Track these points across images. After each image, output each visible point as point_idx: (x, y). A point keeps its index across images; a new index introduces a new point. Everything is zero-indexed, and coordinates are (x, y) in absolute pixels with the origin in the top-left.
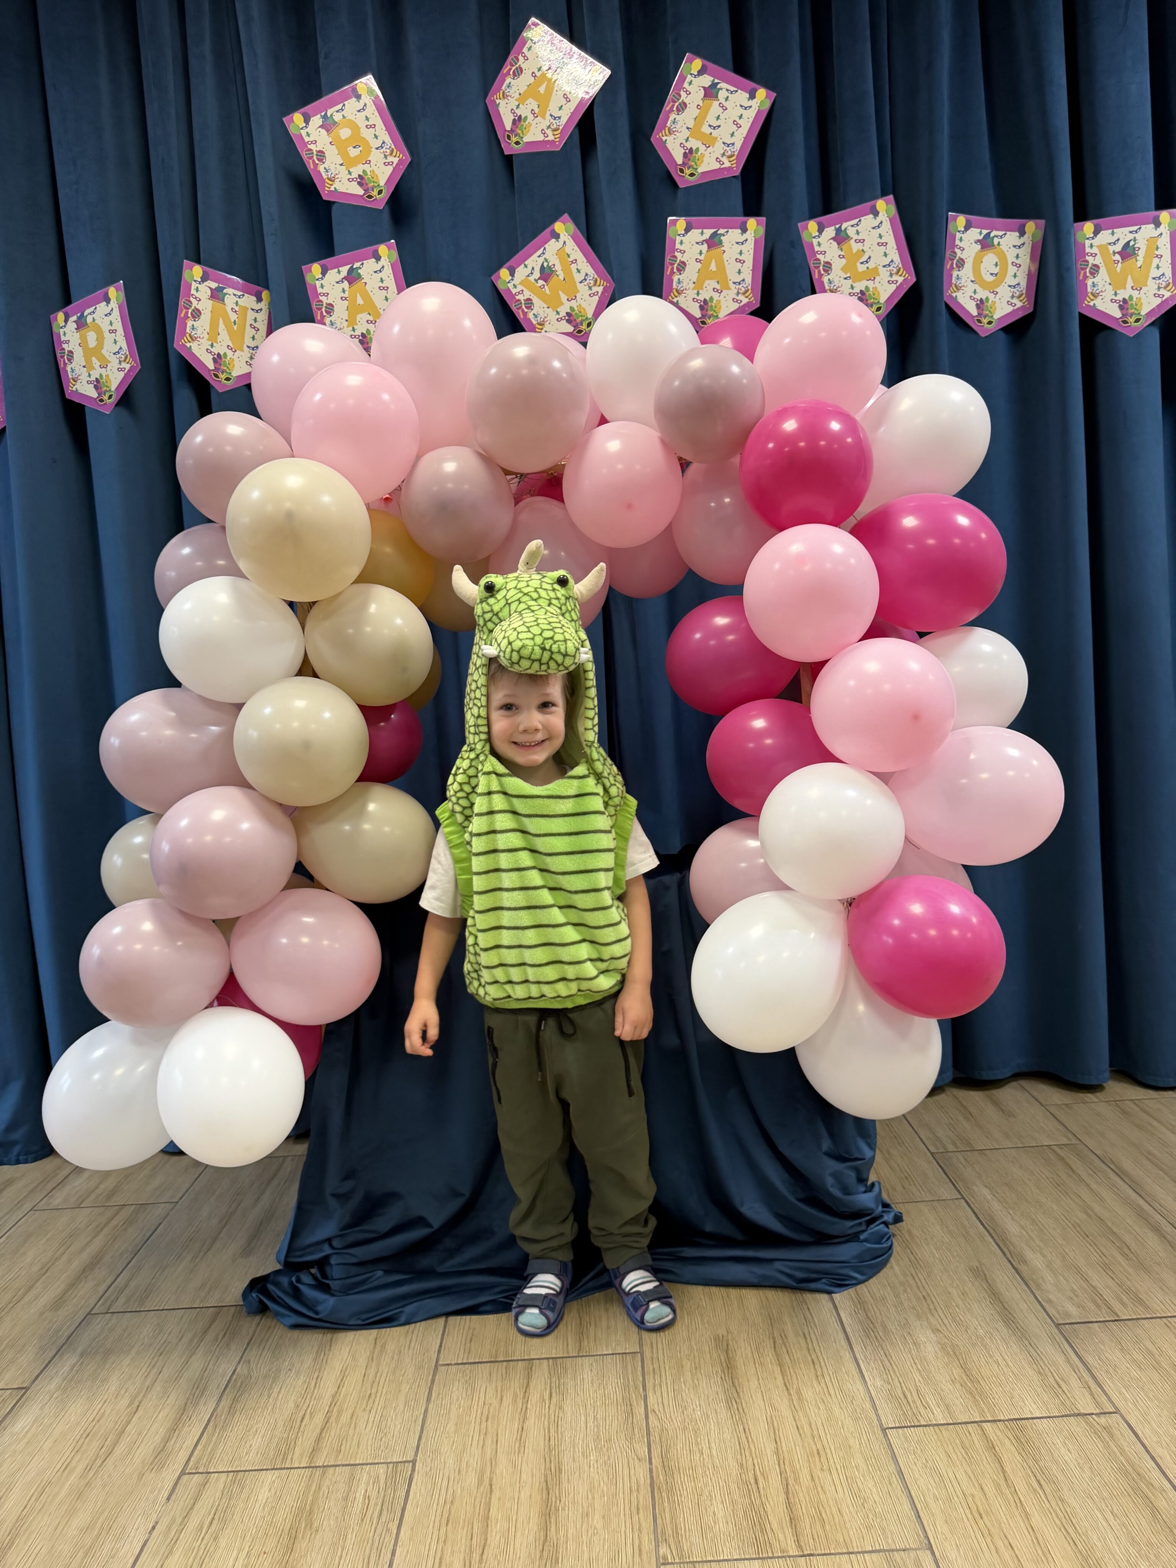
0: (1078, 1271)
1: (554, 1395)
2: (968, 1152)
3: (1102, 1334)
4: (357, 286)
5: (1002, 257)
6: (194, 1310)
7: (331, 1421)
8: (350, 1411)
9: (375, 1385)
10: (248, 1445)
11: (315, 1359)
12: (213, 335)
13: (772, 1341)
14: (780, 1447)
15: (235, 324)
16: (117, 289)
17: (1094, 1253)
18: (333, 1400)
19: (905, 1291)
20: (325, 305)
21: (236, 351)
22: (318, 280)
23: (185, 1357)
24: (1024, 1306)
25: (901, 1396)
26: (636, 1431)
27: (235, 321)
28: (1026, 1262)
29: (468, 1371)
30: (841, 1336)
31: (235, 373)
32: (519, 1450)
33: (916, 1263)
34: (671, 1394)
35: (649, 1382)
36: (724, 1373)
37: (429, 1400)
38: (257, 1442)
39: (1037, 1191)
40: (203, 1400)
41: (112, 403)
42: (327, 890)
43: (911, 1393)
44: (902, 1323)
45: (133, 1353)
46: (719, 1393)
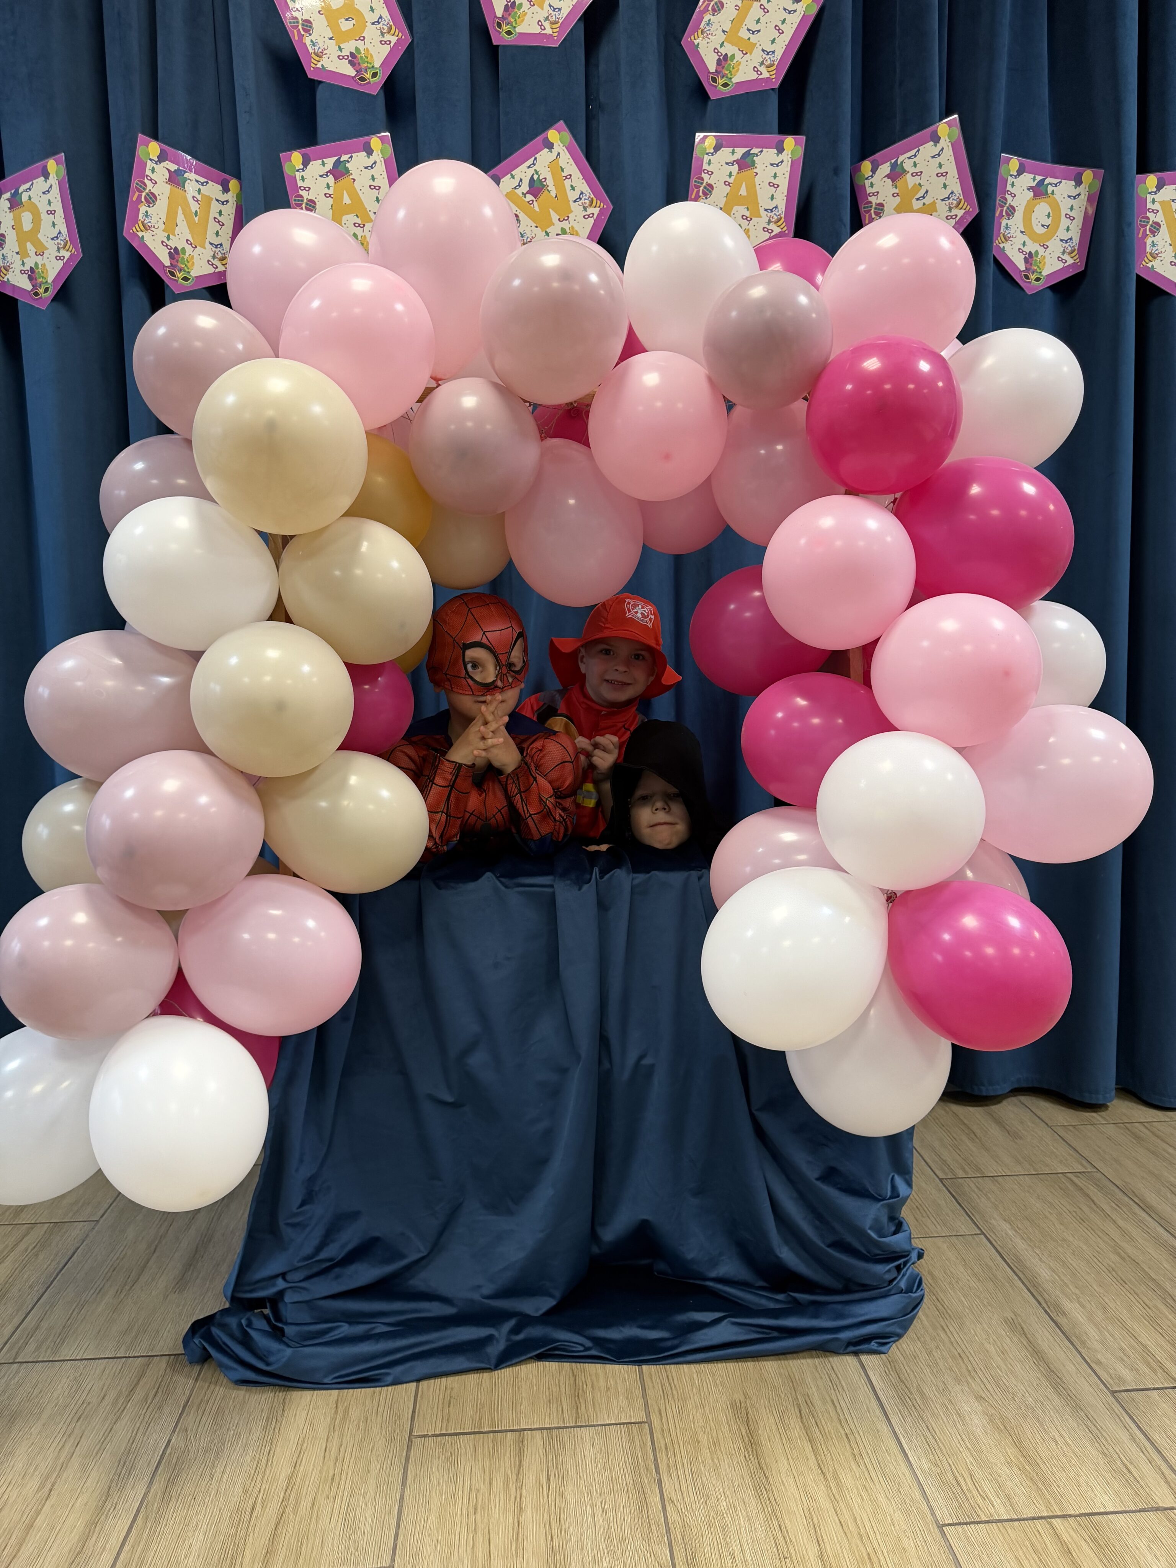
0: (1124, 1326)
1: (552, 1478)
2: (979, 1179)
3: (1164, 1405)
4: (344, 182)
5: (1055, 206)
6: (119, 1359)
7: (287, 1511)
8: (310, 1499)
9: (339, 1462)
10: (187, 1546)
11: (265, 1428)
12: (170, 225)
13: (796, 1408)
14: (823, 1551)
15: (196, 216)
16: (58, 163)
17: (1137, 1304)
18: (288, 1484)
19: (937, 1347)
20: (305, 201)
21: (196, 247)
22: (298, 171)
23: (109, 1422)
24: (1071, 1368)
25: (954, 1482)
26: (653, 1528)
27: (196, 211)
28: (1064, 1312)
29: (448, 1445)
30: (874, 1403)
31: (194, 273)
32: (517, 1553)
33: (945, 1313)
34: (689, 1478)
35: (662, 1461)
36: (748, 1452)
37: (404, 1484)
38: (197, 1541)
39: (1062, 1227)
40: (130, 1482)
41: (49, 297)
42: (295, 875)
43: (965, 1480)
44: (941, 1389)
45: (45, 1416)
46: (745, 1477)
